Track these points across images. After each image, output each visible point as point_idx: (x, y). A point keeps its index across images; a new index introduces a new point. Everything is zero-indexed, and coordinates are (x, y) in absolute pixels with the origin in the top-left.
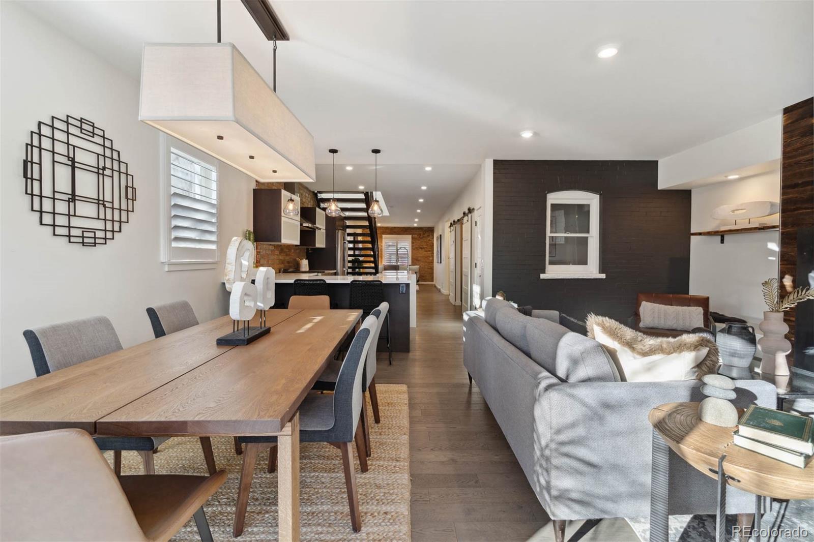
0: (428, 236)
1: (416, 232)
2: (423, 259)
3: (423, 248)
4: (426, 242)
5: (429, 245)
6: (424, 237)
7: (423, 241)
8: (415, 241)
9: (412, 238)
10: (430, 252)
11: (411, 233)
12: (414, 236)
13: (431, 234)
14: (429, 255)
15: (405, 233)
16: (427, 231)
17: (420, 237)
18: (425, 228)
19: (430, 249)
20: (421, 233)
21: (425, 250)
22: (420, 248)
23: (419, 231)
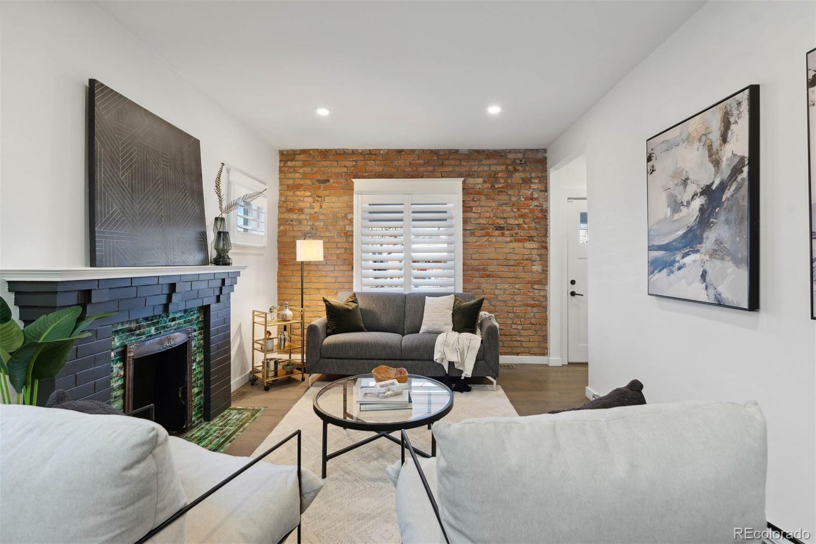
0: (526, 181)
1: (481, 169)
2: (505, 269)
3: (507, 227)
4: (517, 206)
5: (530, 215)
6: (510, 186)
7: (505, 202)
8: (475, 201)
9: (463, 189)
10: (533, 243)
11: (461, 170)
12: (471, 181)
13: (540, 175)
14: (531, 254)
15: (438, 172)
16: (520, 163)
17: (493, 186)
18: (510, 156)
19: (532, 230)
20: (498, 174)
21: (512, 236)
22: (497, 229)
23: (489, 165)
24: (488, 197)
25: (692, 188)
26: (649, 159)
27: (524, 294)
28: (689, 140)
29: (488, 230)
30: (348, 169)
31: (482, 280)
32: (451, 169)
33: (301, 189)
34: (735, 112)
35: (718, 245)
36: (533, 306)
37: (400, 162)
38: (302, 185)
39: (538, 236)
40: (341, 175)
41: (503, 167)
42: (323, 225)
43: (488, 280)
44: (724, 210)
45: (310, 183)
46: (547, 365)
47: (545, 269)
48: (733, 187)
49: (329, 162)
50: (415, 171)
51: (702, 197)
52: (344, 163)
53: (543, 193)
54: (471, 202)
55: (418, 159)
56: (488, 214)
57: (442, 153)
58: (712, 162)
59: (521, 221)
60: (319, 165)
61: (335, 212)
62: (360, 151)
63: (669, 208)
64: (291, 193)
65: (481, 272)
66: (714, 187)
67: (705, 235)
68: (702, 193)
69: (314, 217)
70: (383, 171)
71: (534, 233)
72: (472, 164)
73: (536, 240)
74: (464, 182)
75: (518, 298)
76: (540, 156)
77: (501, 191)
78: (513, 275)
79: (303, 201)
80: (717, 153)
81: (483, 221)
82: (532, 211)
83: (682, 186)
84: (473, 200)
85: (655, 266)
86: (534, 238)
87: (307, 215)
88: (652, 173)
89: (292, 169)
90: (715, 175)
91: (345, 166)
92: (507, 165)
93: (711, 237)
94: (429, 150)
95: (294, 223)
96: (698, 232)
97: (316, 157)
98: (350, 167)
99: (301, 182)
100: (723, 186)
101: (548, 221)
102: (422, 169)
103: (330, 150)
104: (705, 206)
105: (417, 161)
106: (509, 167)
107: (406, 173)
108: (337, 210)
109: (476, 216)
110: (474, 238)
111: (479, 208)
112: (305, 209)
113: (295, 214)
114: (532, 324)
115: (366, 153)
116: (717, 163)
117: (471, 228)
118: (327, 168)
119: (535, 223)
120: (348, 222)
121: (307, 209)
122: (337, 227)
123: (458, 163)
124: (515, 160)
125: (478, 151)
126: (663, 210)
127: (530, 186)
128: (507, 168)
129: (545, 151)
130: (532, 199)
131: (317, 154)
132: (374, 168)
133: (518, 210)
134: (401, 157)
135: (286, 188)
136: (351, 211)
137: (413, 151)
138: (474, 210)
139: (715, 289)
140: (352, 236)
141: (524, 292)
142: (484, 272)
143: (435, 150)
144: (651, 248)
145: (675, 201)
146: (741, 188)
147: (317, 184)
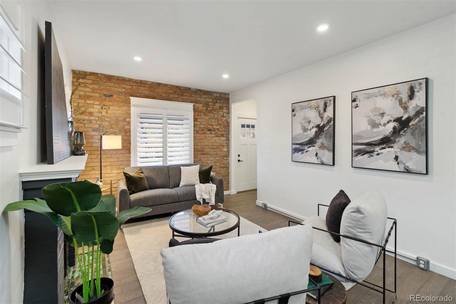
0: (221, 108)
1: (202, 99)
2: (212, 150)
3: (213, 130)
4: (217, 120)
5: (223, 124)
6: (214, 109)
7: (212, 117)
8: (199, 116)
9: (193, 109)
10: (223, 137)
11: (192, 99)
12: (197, 105)
13: (226, 105)
14: (223, 143)
15: (180, 98)
16: (219, 99)
17: (207, 109)
18: (214, 95)
19: (223, 131)
20: (209, 103)
21: (215, 134)
22: (208, 131)
23: (205, 98)
24: (205, 115)
25: (312, 125)
26: (293, 111)
27: (220, 162)
28: (311, 107)
29: (205, 131)
30: (126, 90)
31: (202, 156)
32: (187, 98)
33: (91, 99)
34: (329, 103)
35: (322, 145)
36: (223, 167)
37: (159, 90)
38: (92, 96)
39: (226, 134)
40: (122, 93)
41: (211, 100)
42: (108, 125)
43: (204, 156)
44: (325, 133)
45: (98, 96)
46: (230, 195)
47: (228, 150)
48: (328, 127)
49: (112, 84)
50: (168, 96)
51: (316, 128)
52: (124, 86)
53: (227, 114)
54: (197, 116)
55: (170, 90)
56: (205, 122)
57: (182, 89)
58: (320, 117)
59: (219, 127)
60: (105, 84)
61: (117, 116)
62: (135, 80)
63: (302, 130)
64: (83, 101)
65: (201, 152)
66: (321, 125)
67: (317, 141)
68: (316, 127)
69: (101, 119)
70: (149, 94)
71: (224, 133)
72: (198, 96)
73: (225, 136)
74: (194, 105)
75: (217, 164)
76: (226, 96)
77: (210, 112)
78: (215, 153)
79: (93, 108)
80: (322, 115)
81: (203, 126)
82: (223, 123)
83: (308, 123)
84: (198, 115)
85: (295, 151)
86: (224, 135)
87: (96, 117)
88: (294, 116)
89: (84, 84)
90: (321, 122)
91: (124, 88)
92: (213, 99)
93: (319, 142)
94: (176, 86)
95: (85, 122)
96: (314, 140)
97: (102, 79)
98: (128, 89)
99: (91, 94)
100: (324, 126)
101: (230, 127)
102: (172, 96)
103: (113, 76)
104: (317, 131)
105: (169, 91)
106: (214, 100)
107: (163, 97)
108: (118, 115)
109: (199, 123)
110: (198, 135)
111: (201, 119)
112: (94, 113)
113: (87, 116)
114: (224, 176)
115: (138, 82)
116: (322, 118)
117: (197, 130)
118: (111, 88)
119: (225, 128)
120: (127, 123)
121: (96, 113)
122: (119, 126)
123: (191, 95)
124: (216, 97)
125: (200, 90)
126: (298, 130)
127: (223, 111)
128: (213, 100)
129: (229, 94)
130: (223, 117)
131: (104, 77)
132: (144, 92)
133: (218, 121)
134: (160, 88)
135: (78, 97)
136: (128, 117)
137: (166, 85)
138: (198, 120)
139: (321, 159)
140: (130, 132)
141: (220, 161)
142: (203, 152)
143: (179, 86)
144: (293, 144)
145: (305, 128)
146: (331, 127)
147: (104, 97)
